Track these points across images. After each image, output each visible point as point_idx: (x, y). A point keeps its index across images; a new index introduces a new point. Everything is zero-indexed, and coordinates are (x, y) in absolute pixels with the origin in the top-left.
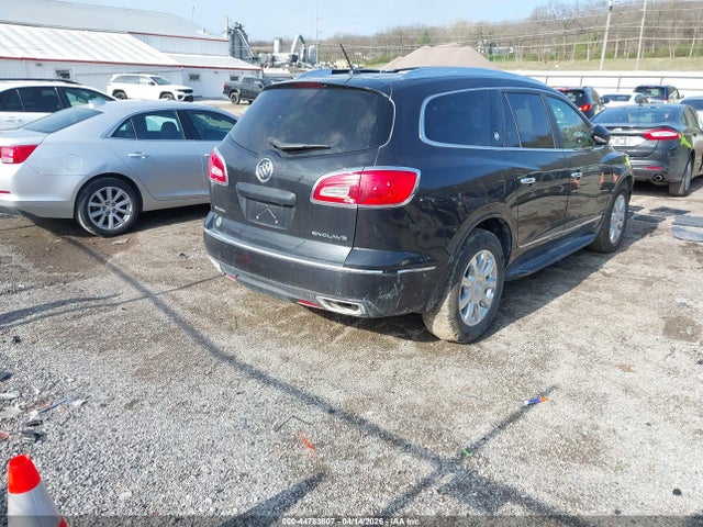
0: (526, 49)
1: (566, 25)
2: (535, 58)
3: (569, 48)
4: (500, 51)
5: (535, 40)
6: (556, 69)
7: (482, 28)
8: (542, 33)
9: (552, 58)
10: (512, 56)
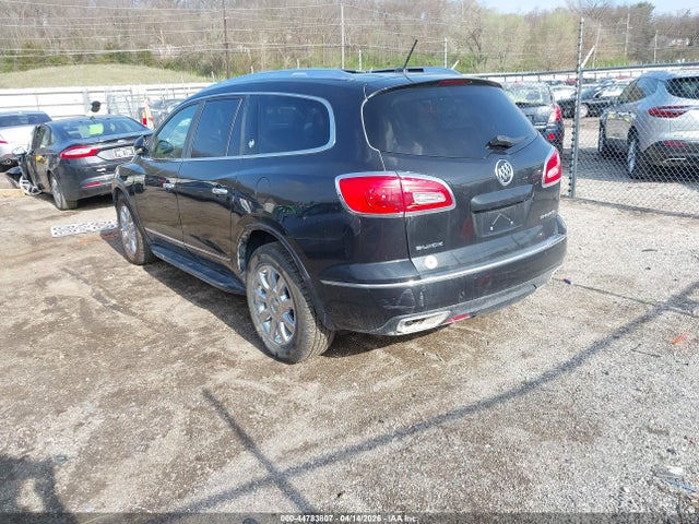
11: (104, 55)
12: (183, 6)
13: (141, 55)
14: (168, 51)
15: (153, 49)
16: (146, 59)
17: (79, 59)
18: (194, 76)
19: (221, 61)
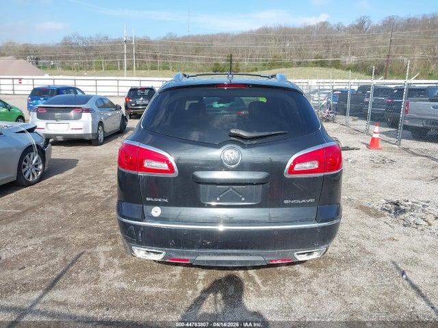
0: (62, 63)
1: (87, 49)
2: (70, 69)
3: (90, 63)
4: (44, 63)
5: (67, 57)
6: (85, 76)
7: (28, 47)
8: (72, 53)
9: (81, 69)
10: (53, 67)
11: (313, 62)
12: (369, 32)
13: (333, 62)
14: (351, 60)
15: (342, 59)
16: (336, 65)
17: (299, 64)
18: (362, 76)
19: (383, 66)
